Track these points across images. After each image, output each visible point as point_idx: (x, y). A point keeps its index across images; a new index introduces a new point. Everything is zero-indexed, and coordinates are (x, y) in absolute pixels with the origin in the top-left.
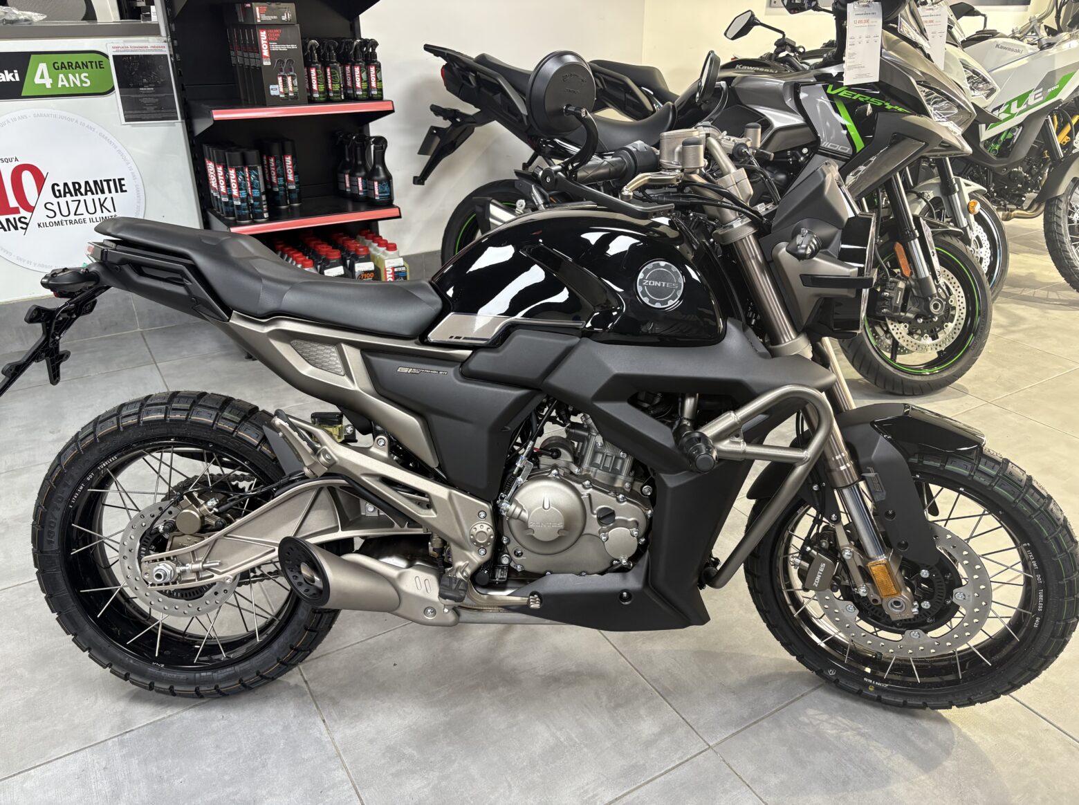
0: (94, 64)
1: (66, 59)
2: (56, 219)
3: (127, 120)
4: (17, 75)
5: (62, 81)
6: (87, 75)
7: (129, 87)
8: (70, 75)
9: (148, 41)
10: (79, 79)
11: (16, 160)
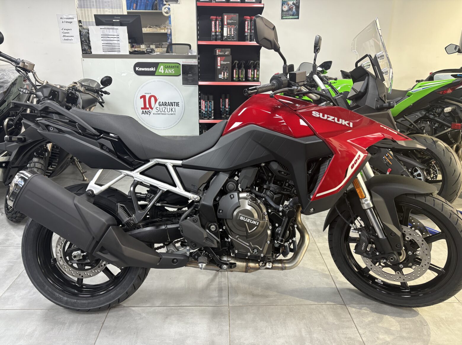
0: (176, 67)
1: (168, 65)
2: (158, 113)
3: (183, 84)
4: (155, 69)
5: (166, 71)
6: (173, 70)
7: (185, 74)
8: (169, 70)
9: (193, 60)
10: (171, 71)
11: (151, 94)
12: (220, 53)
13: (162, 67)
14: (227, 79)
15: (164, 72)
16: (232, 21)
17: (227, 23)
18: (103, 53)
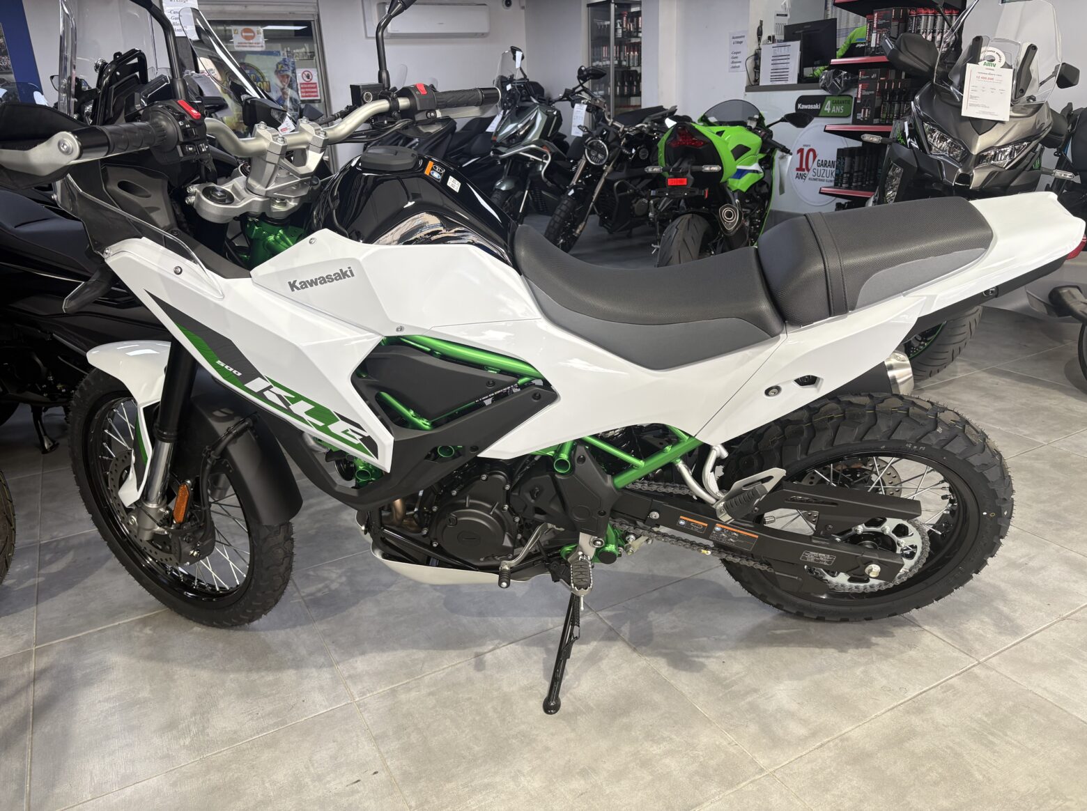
0: (846, 102)
4: (819, 106)
5: (833, 110)
6: (843, 107)
8: (837, 107)
10: (840, 109)
12: (863, 77)
13: (829, 103)
14: (867, 121)
15: (831, 111)
16: (884, 21)
17: (877, 25)
18: (770, 84)
